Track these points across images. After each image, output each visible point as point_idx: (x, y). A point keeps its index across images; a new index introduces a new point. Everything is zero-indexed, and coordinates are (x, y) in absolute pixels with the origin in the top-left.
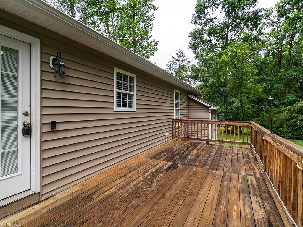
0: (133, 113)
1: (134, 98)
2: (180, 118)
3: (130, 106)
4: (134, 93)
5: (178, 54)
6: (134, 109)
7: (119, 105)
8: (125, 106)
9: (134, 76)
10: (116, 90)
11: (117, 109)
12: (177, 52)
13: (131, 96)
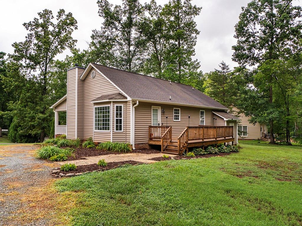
0: (179, 122)
1: (180, 116)
2: (205, 125)
3: (178, 119)
4: (180, 115)
5: (222, 66)
6: (179, 120)
7: (175, 119)
8: (177, 119)
9: (180, 109)
10: (174, 115)
11: (174, 120)
12: (221, 65)
13: (178, 116)
